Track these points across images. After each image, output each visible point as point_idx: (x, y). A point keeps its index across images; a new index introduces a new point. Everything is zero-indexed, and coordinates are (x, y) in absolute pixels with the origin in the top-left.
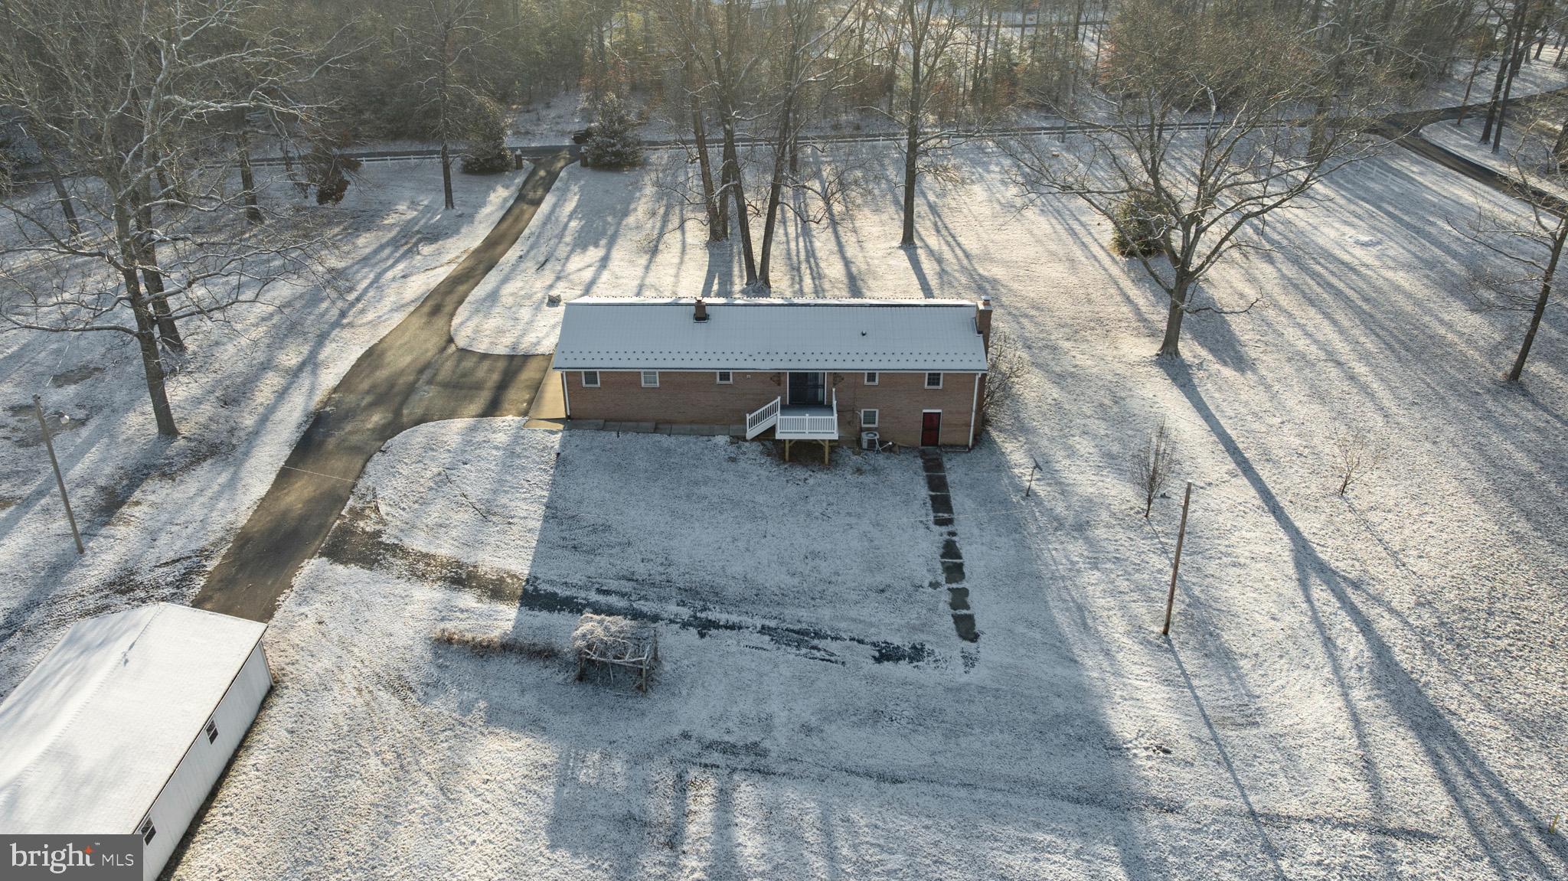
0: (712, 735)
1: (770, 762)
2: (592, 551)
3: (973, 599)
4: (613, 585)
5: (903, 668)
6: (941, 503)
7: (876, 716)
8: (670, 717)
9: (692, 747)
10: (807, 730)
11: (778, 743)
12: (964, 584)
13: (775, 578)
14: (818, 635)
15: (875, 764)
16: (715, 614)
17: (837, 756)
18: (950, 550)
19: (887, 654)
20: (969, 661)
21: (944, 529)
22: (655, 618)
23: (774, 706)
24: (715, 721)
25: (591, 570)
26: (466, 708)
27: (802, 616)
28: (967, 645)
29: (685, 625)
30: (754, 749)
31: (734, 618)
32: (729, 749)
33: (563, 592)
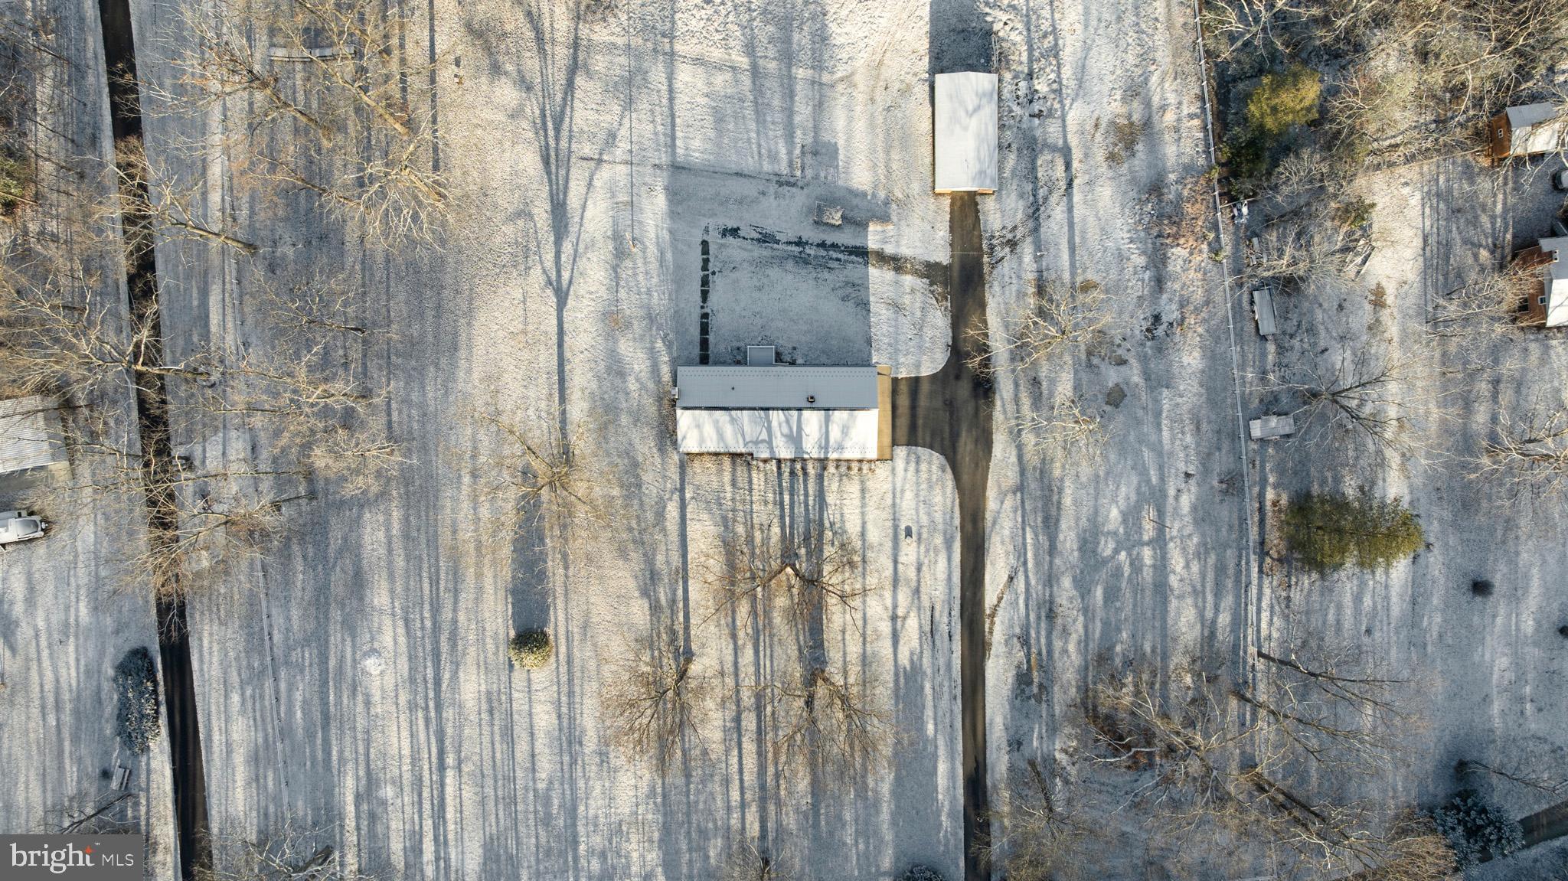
0: (794, 190)
1: (776, 178)
2: (847, 283)
3: (700, 264)
4: (835, 265)
5: (731, 224)
6: (704, 329)
7: (740, 202)
8: (808, 196)
9: (800, 184)
10: (763, 193)
11: (772, 188)
12: (702, 273)
13: (774, 273)
14: (758, 240)
15: (743, 180)
16: (796, 249)
17: (754, 182)
18: (705, 295)
19: (734, 232)
20: (706, 230)
21: (706, 310)
22: (818, 245)
23: (774, 203)
24: (793, 197)
25: (845, 272)
26: (874, 195)
27: (764, 252)
28: (706, 238)
29: (807, 243)
30: (780, 184)
31: (789, 248)
32: (788, 184)
33: (853, 257)
